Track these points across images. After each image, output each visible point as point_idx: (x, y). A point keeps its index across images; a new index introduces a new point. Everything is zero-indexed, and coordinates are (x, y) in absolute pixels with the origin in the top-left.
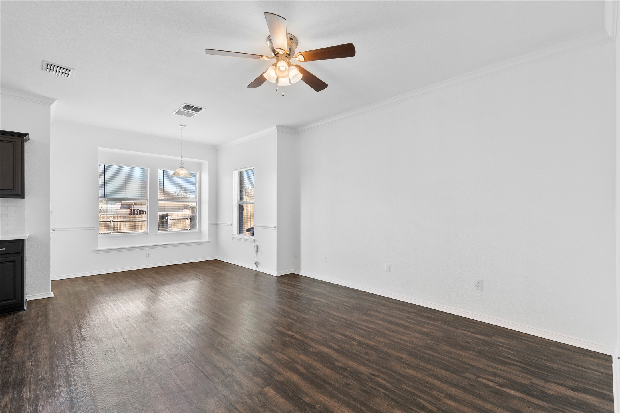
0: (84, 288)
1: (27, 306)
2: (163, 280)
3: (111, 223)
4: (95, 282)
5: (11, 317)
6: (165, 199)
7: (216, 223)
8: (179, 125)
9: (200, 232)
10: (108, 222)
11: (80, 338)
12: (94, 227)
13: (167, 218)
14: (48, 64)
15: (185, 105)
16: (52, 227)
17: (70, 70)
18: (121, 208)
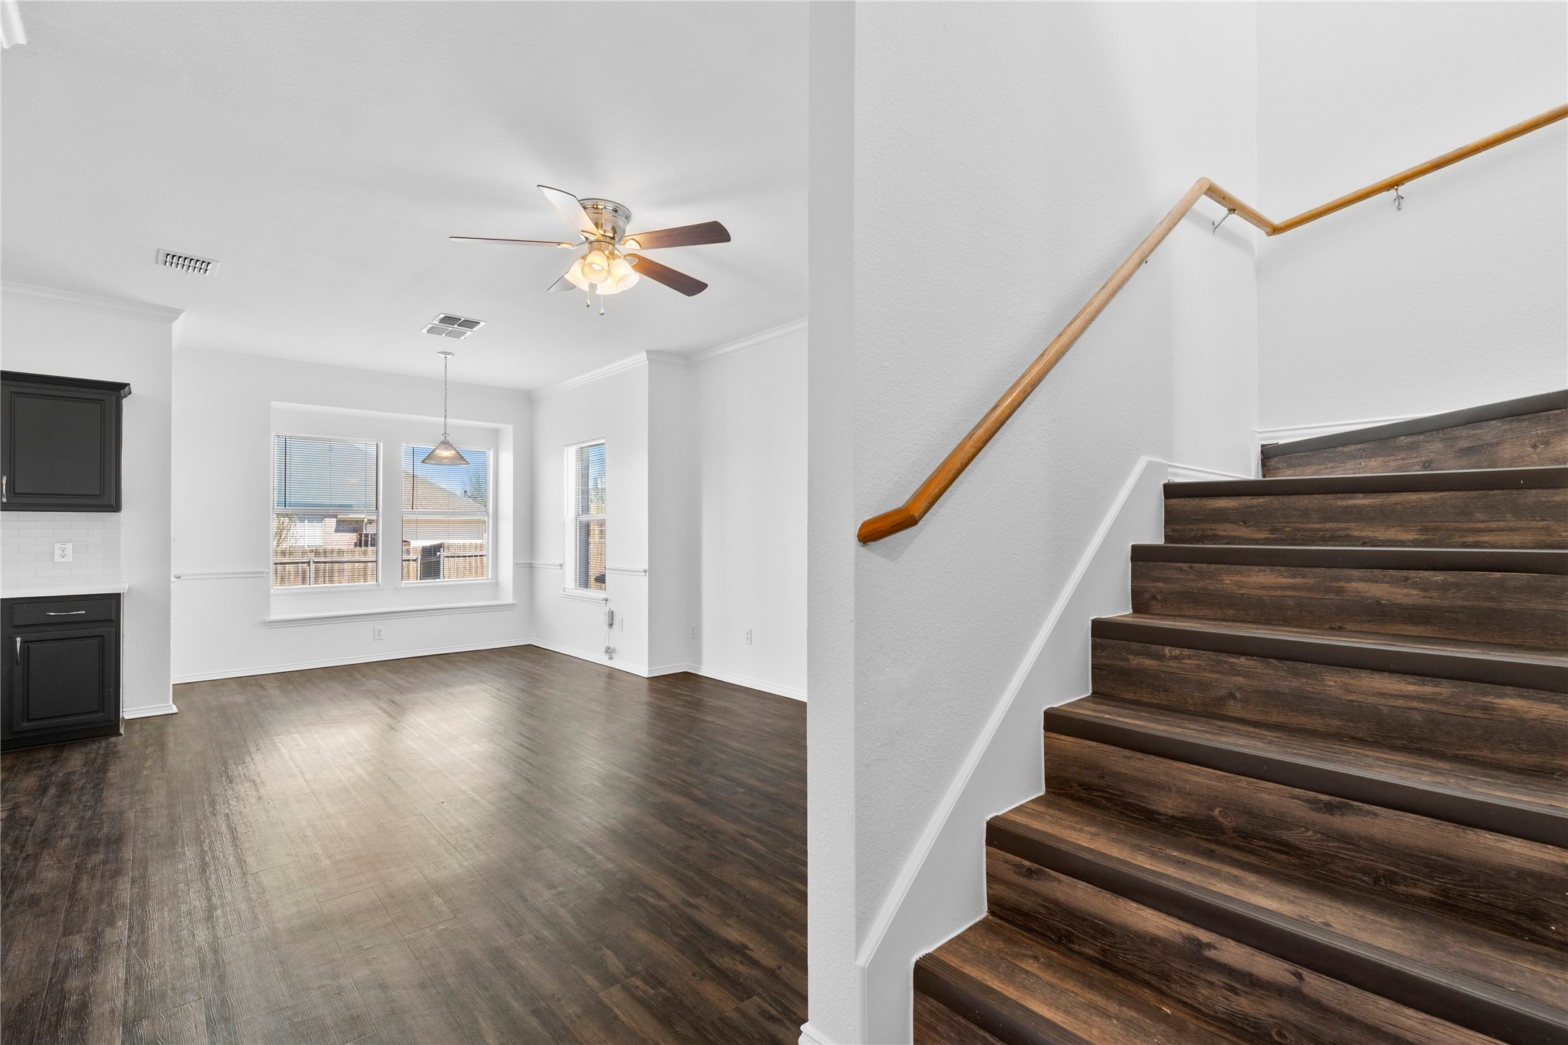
0: (239, 699)
1: (125, 729)
2: (405, 684)
3: (309, 565)
4: (262, 687)
5: (95, 747)
6: (418, 510)
7: (531, 564)
8: (439, 353)
9: (496, 584)
10: (302, 563)
11: (224, 779)
12: (263, 572)
13: (438, 553)
14: (168, 255)
15: (442, 316)
16: (173, 572)
17: (209, 263)
18: (337, 531)
